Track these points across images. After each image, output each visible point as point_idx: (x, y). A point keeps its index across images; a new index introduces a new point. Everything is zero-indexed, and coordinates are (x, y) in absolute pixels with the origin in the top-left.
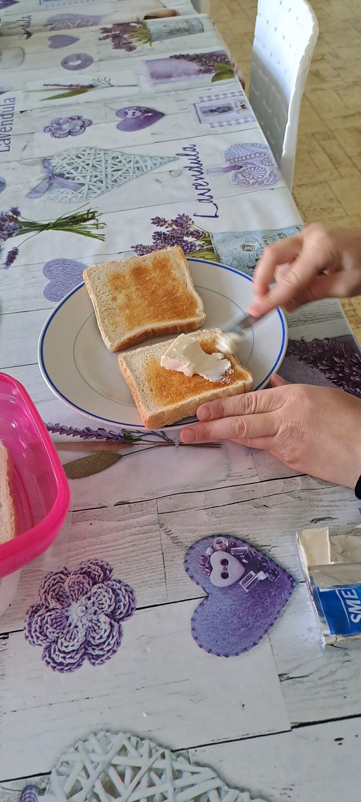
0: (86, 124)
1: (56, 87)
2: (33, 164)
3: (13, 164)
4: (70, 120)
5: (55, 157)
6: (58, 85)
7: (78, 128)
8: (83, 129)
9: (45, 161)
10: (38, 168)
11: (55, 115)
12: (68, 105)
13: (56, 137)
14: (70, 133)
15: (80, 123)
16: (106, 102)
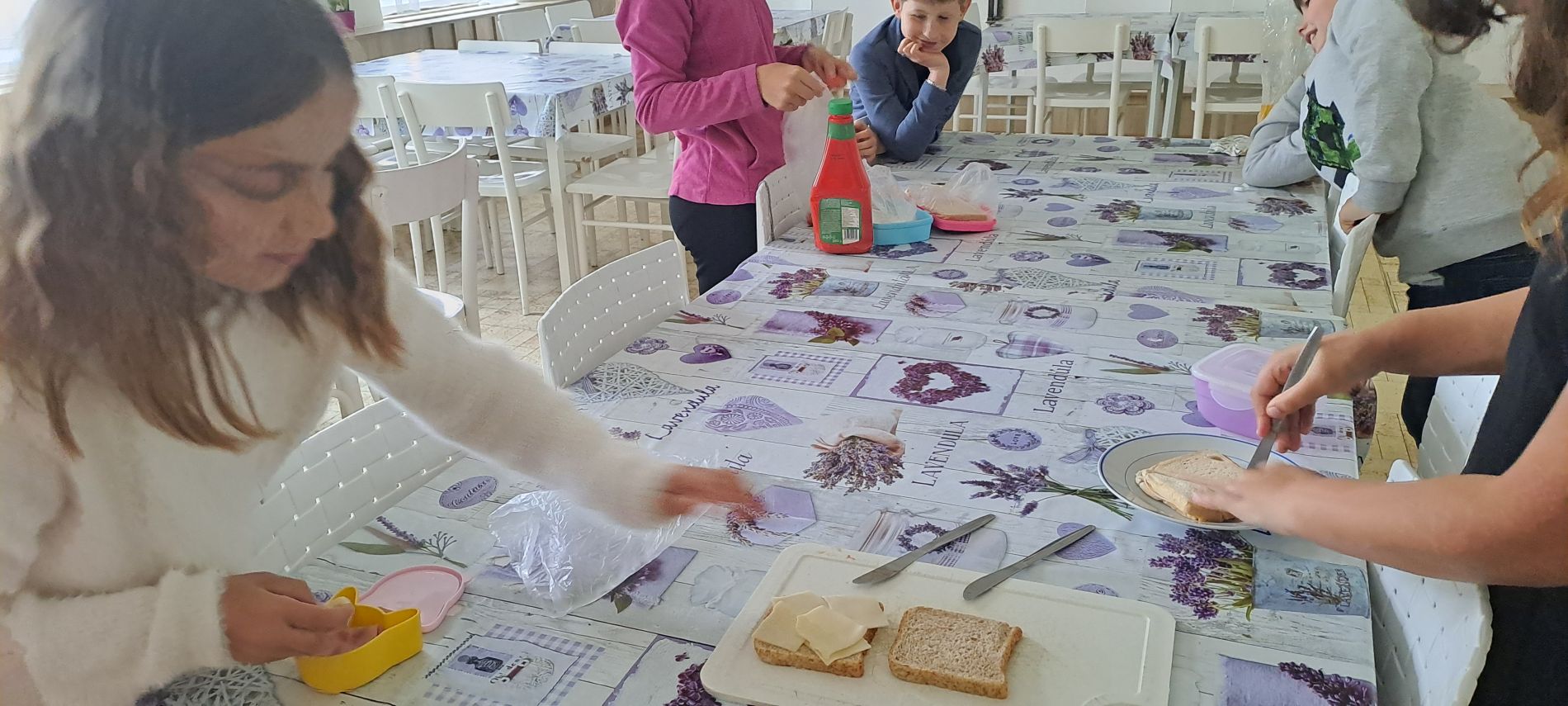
0: (1147, 407)
1: (1124, 360)
2: (1076, 432)
3: (1053, 426)
4: (1129, 399)
5: (1102, 430)
6: (1126, 359)
7: (1136, 408)
8: (1142, 410)
9: (1089, 432)
10: (1080, 436)
11: (1113, 390)
12: (1133, 383)
13: (1108, 411)
14: (1125, 411)
15: (1140, 404)
16: (1177, 390)
